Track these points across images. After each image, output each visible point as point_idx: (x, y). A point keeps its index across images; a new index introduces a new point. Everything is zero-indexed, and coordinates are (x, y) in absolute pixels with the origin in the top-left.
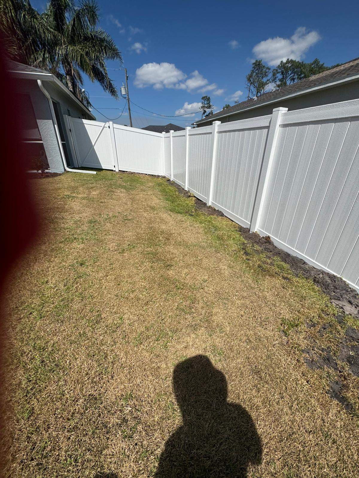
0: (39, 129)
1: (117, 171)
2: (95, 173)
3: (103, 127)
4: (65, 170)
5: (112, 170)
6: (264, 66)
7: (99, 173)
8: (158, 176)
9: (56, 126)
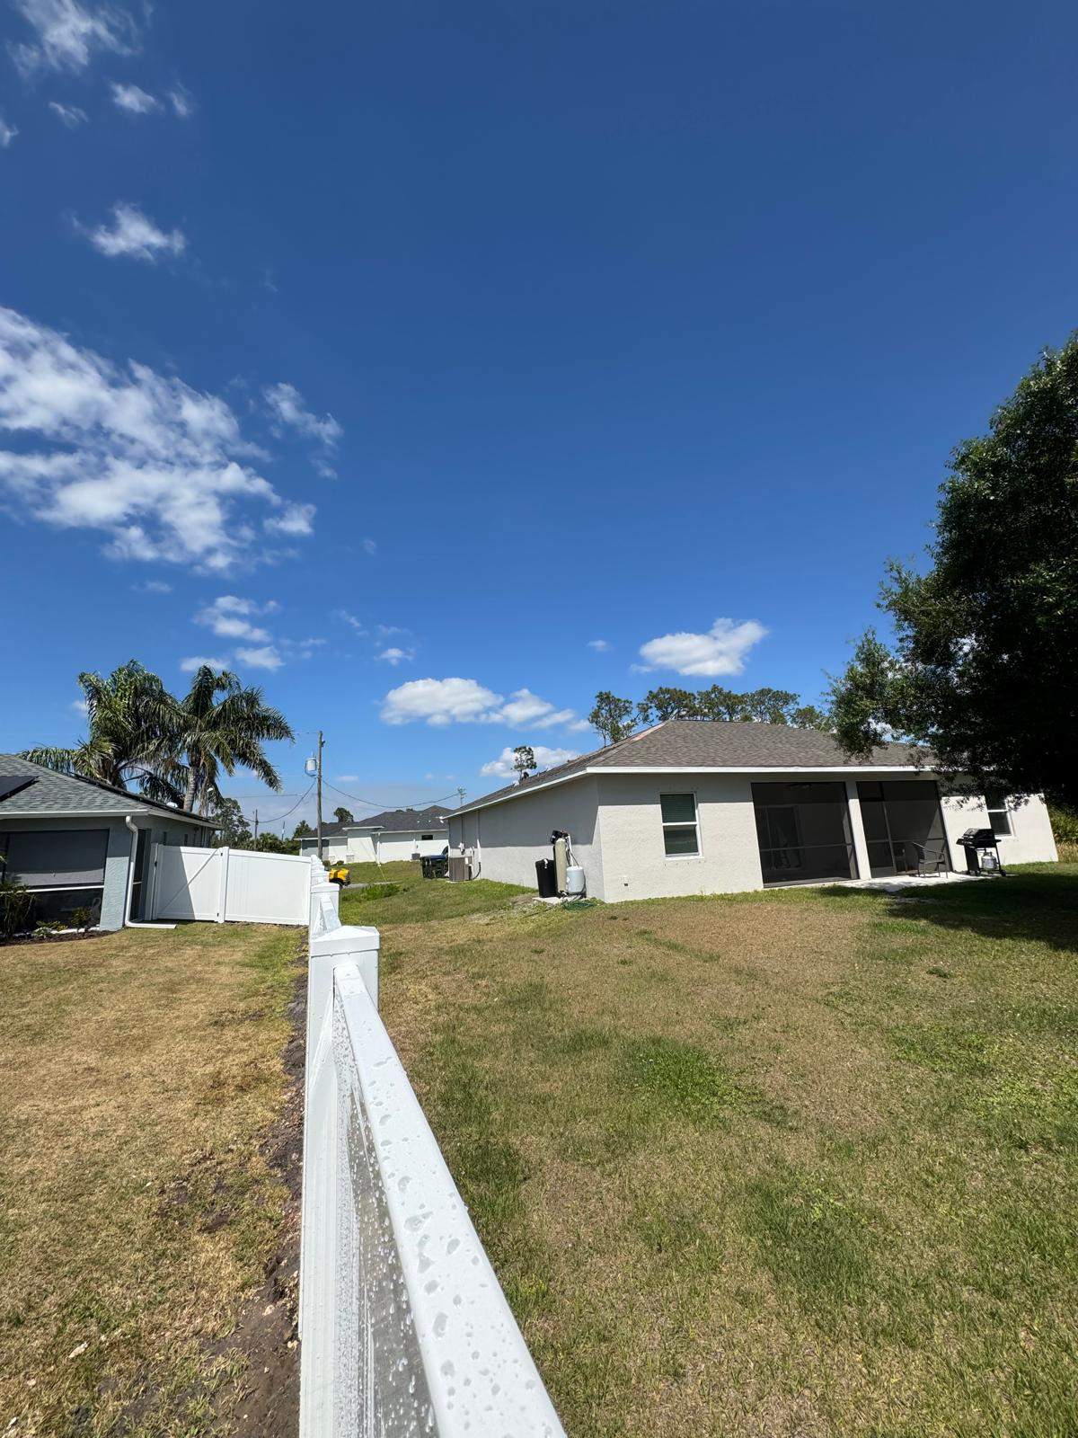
0: (104, 872)
1: (221, 921)
2: (173, 926)
3: (209, 856)
4: (124, 925)
5: (213, 922)
6: (619, 700)
7: (180, 926)
8: (298, 926)
9: (132, 864)
